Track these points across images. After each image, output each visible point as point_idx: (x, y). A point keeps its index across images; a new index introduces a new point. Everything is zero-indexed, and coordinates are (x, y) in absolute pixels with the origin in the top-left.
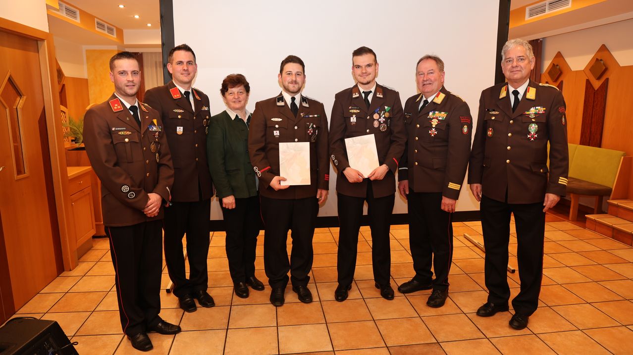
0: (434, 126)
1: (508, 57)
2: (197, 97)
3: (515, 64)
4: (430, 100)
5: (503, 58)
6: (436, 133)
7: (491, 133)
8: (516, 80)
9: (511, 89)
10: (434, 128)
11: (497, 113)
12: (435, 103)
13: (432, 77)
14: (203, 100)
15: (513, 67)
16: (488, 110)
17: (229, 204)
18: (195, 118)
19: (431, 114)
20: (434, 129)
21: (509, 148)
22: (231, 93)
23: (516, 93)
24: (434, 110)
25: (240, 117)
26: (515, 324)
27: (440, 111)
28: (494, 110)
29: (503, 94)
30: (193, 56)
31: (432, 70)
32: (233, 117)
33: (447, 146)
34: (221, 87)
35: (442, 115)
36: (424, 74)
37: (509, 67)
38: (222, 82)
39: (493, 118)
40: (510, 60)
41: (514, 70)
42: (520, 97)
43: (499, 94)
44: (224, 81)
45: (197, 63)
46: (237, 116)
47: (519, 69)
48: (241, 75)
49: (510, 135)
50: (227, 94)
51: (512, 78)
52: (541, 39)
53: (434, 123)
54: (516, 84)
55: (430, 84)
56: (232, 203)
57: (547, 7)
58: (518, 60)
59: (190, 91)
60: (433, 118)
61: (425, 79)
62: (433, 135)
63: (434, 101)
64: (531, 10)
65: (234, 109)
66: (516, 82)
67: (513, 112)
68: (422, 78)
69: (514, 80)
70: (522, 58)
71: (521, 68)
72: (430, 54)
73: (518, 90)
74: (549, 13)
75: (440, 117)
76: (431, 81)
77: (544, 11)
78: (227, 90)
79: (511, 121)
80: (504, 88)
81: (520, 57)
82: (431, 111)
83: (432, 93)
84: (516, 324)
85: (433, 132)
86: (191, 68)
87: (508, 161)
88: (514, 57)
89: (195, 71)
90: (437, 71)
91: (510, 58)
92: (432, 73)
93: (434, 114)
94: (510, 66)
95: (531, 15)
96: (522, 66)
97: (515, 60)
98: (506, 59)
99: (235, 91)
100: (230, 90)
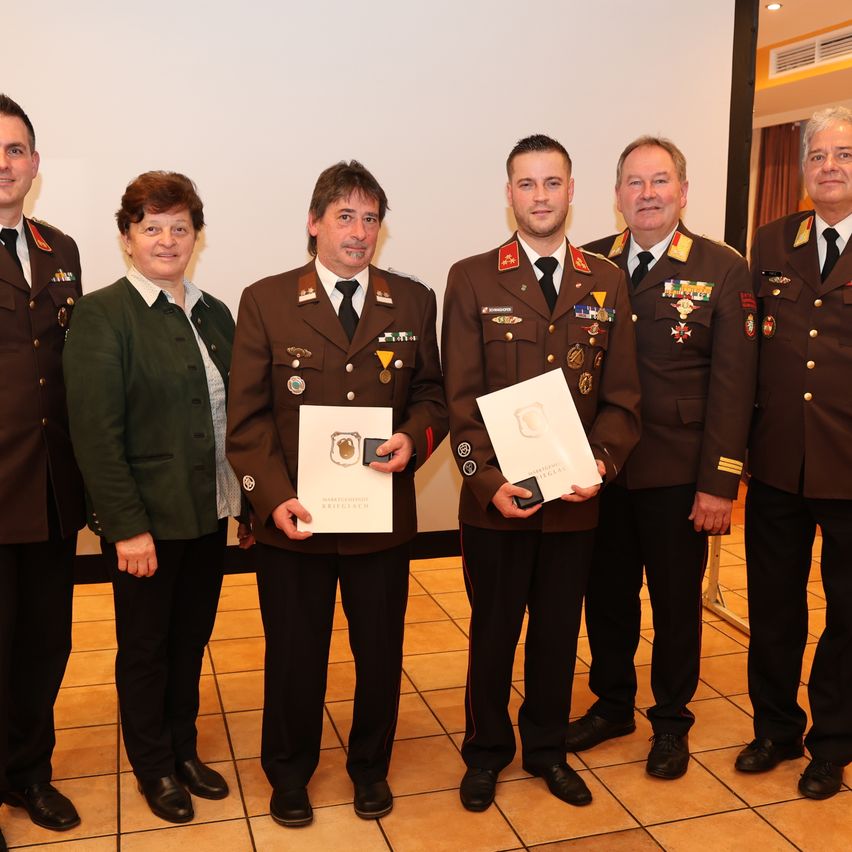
0: (683, 317)
1: (814, 149)
2: (42, 244)
3: (829, 164)
4: (657, 252)
5: (806, 152)
6: (689, 333)
7: (770, 328)
8: (833, 202)
9: (822, 226)
10: (683, 321)
11: (786, 280)
12: (673, 260)
13: (662, 191)
14: (58, 250)
15: (824, 172)
16: (767, 274)
17: (137, 558)
18: (32, 304)
19: (668, 286)
20: (683, 325)
21: (810, 364)
22: (150, 229)
23: (832, 236)
24: (676, 278)
25: (172, 301)
26: (811, 788)
27: (693, 280)
28: (779, 275)
29: (802, 238)
30: (25, 129)
31: (665, 173)
32: (150, 298)
33: (708, 366)
34: (118, 206)
35: (702, 290)
36: (643, 182)
37: (817, 171)
38: (123, 192)
39: (777, 292)
40: (819, 157)
41: (828, 178)
42: (841, 244)
43: (794, 238)
44: (129, 189)
45: (38, 148)
46: (162, 296)
47: (839, 177)
48: (181, 177)
49: (813, 333)
50: (135, 229)
51: (820, 197)
52: (798, 124)
53: (685, 309)
54: (832, 214)
55: (657, 208)
56: (146, 553)
57: (817, 52)
58: (837, 157)
59: (19, 228)
60: (679, 298)
61: (647, 195)
62: (681, 340)
63: (670, 254)
64: (780, 57)
65: (154, 277)
66: (833, 210)
67: (823, 281)
68: (636, 193)
69: (825, 202)
70: (846, 151)
71: (845, 173)
72: (654, 135)
73: (838, 228)
74: (822, 64)
75: (695, 294)
76: (660, 201)
77: (810, 59)
78: (141, 217)
79: (818, 302)
80: (805, 223)
81: (842, 148)
82: (668, 280)
83: (660, 232)
84: (814, 787)
85: (680, 332)
86: (18, 164)
87: (808, 396)
88: (829, 149)
89: (32, 172)
90: (674, 176)
91: (819, 150)
92: (661, 181)
93: (677, 286)
94: (820, 169)
95: (781, 68)
96: (848, 171)
97: (830, 156)
98: (810, 153)
99: (165, 223)
100: (150, 219)
